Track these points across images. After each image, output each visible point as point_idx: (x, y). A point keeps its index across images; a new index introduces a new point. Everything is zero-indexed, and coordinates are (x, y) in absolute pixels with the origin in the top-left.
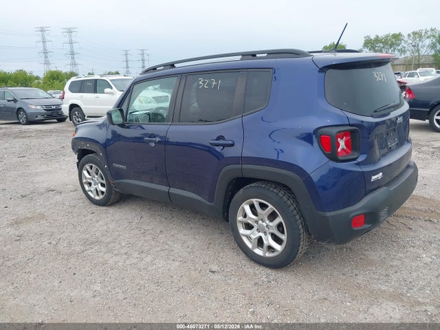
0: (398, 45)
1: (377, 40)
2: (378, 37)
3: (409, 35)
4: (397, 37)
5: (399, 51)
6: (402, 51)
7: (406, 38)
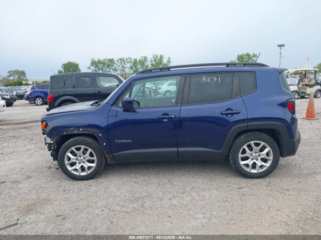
0: (113, 66)
1: (100, 62)
2: (99, 60)
3: (118, 61)
4: (111, 61)
5: (113, 69)
6: (115, 70)
7: (116, 62)
